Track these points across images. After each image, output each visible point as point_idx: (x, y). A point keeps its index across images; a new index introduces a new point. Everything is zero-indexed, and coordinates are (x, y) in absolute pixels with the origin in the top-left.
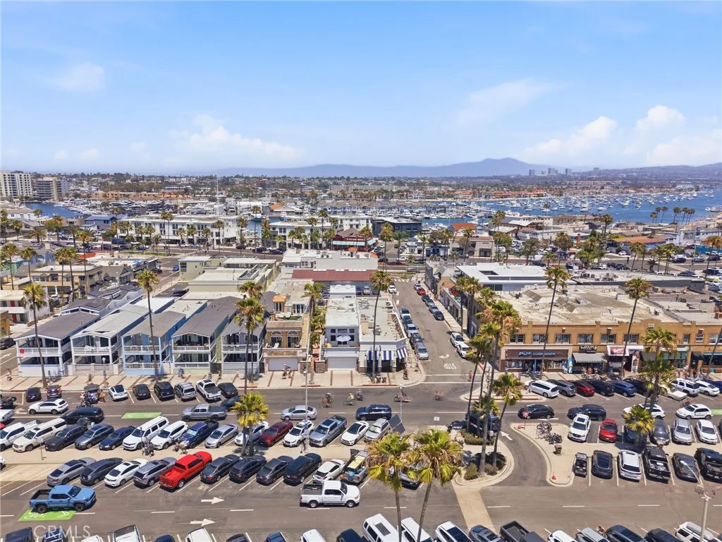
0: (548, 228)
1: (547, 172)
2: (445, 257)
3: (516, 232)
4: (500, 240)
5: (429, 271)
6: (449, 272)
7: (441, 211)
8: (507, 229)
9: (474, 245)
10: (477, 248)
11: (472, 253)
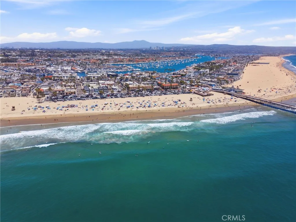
0: (143, 75)
1: (156, 48)
2: (123, 81)
3: (137, 76)
4: (133, 77)
5: (122, 83)
6: (124, 83)
7: (120, 69)
8: (135, 75)
9: (128, 79)
10: (129, 79)
11: (128, 80)
